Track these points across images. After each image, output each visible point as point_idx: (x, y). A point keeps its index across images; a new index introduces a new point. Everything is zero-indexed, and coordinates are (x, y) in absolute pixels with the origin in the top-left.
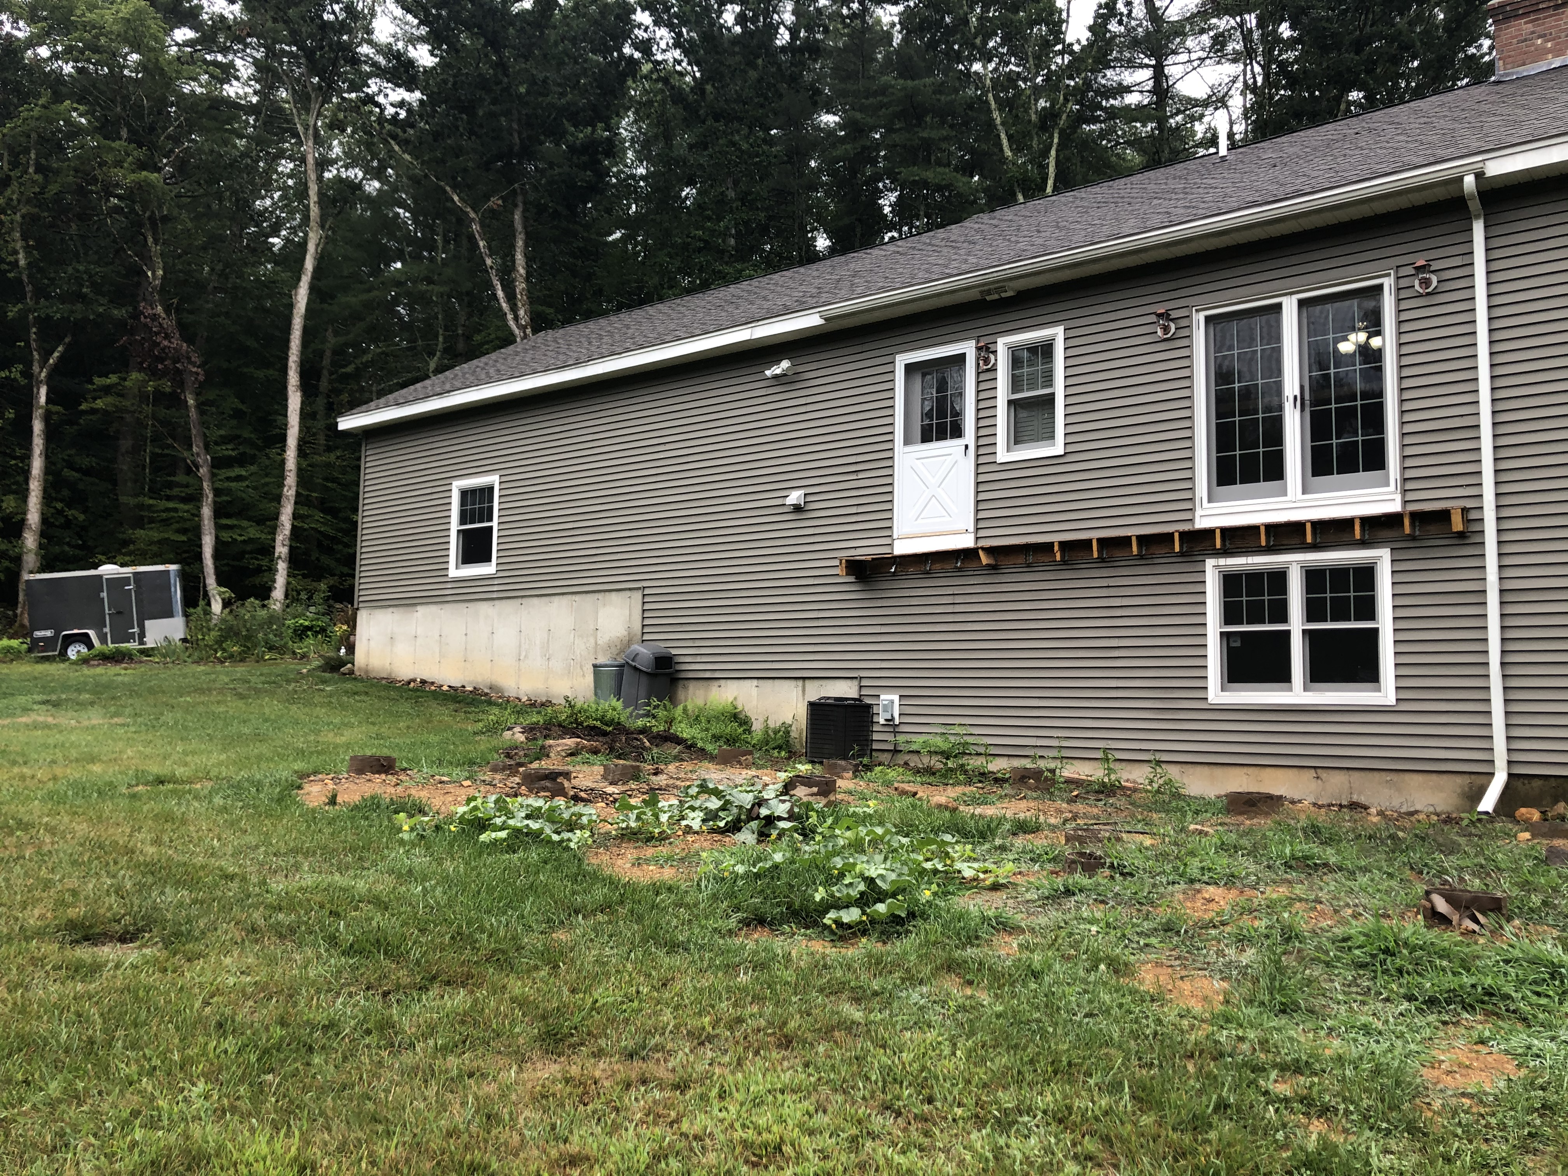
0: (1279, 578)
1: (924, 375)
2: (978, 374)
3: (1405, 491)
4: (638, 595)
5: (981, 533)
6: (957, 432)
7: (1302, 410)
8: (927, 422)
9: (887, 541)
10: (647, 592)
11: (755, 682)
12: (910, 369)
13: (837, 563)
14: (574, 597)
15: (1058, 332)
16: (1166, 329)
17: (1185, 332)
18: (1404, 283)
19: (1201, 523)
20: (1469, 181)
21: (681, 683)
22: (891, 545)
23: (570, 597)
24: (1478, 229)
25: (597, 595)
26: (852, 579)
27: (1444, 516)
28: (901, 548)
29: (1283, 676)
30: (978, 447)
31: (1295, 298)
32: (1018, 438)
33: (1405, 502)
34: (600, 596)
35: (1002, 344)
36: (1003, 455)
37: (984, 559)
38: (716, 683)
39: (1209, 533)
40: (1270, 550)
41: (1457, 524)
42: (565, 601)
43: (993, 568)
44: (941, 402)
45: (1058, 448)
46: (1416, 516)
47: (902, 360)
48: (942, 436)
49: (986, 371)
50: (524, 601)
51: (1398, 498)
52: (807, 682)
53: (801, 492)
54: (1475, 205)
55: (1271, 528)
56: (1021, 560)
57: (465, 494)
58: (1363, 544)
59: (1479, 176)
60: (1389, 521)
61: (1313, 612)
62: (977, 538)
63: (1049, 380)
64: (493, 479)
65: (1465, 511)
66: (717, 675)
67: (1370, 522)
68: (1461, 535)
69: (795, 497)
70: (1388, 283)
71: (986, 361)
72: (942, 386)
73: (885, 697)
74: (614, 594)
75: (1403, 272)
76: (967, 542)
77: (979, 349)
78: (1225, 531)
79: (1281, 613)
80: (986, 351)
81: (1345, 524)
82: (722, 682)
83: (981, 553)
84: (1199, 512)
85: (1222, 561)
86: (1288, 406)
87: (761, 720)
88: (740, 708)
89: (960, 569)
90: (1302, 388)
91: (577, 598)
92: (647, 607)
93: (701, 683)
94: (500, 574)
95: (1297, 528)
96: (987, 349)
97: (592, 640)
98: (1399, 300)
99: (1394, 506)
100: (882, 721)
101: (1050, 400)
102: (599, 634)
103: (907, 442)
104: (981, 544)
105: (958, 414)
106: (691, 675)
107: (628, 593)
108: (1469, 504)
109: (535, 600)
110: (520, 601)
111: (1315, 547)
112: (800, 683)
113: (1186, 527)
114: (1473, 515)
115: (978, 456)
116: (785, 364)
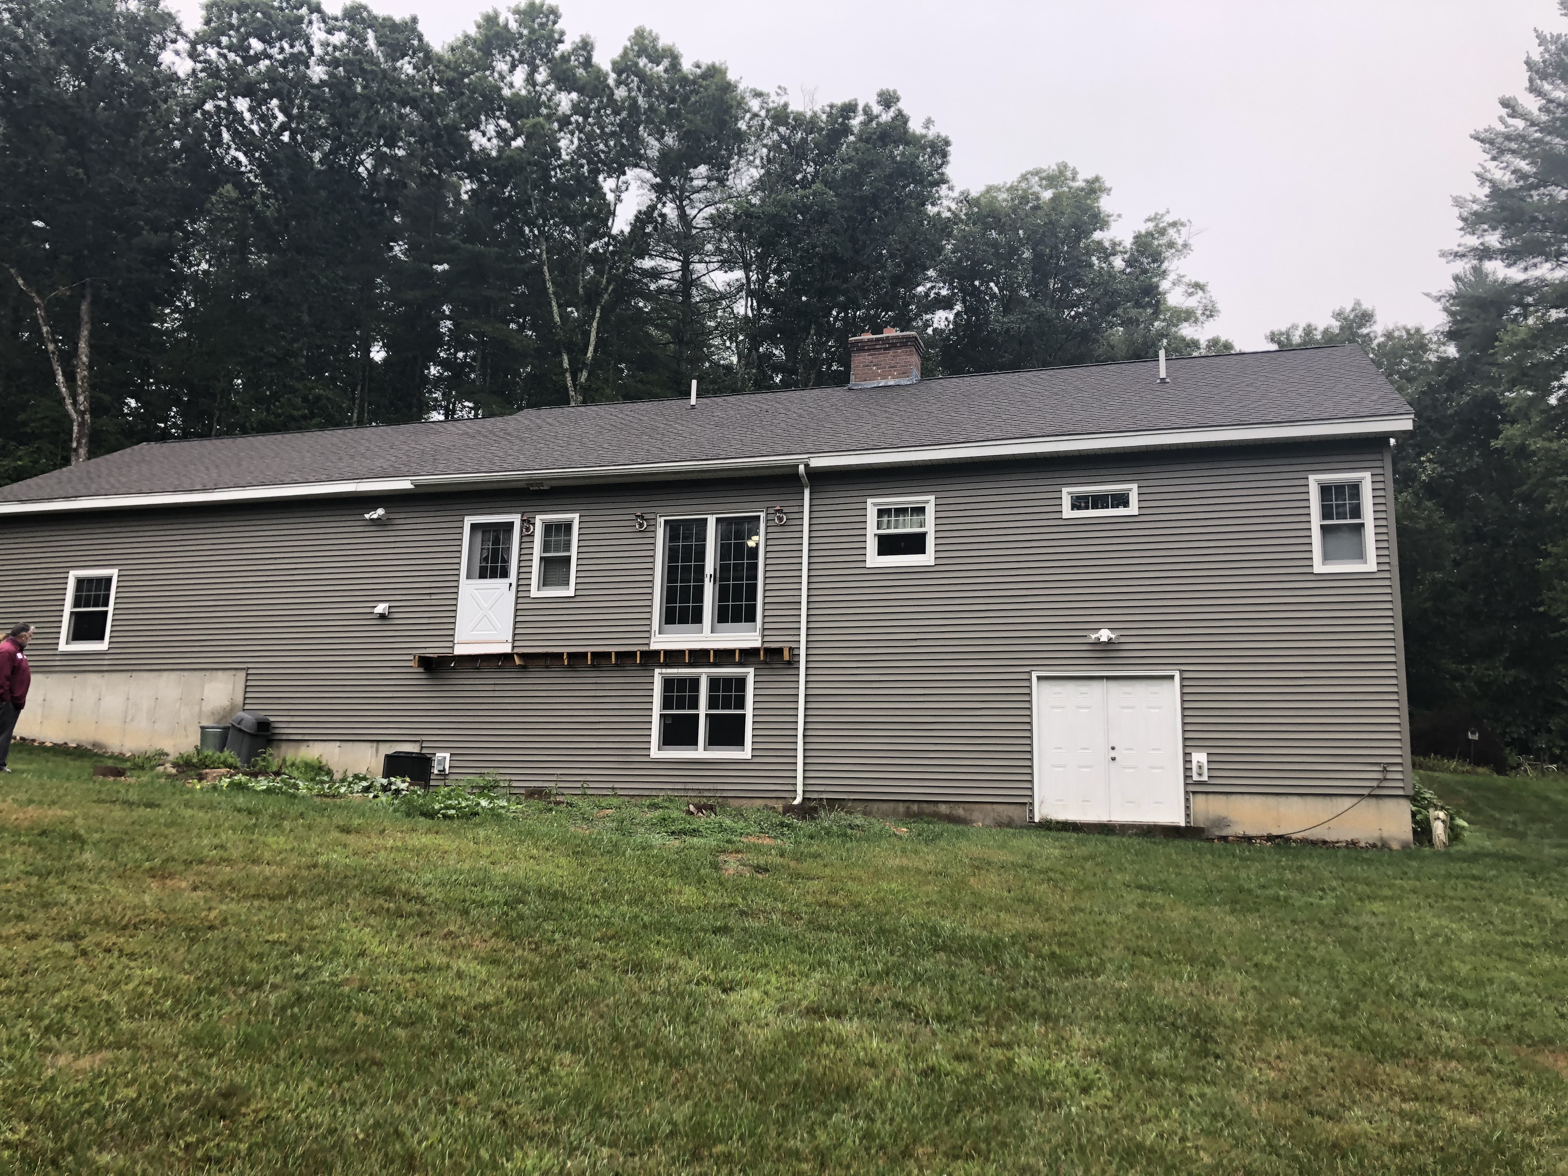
0: (694, 683)
1: (484, 532)
2: (521, 537)
3: (763, 636)
4: (242, 675)
5: (516, 644)
6: (505, 574)
7: (715, 583)
8: (484, 564)
9: (450, 644)
10: (250, 671)
11: (338, 744)
12: (474, 527)
13: (412, 658)
14: (182, 673)
15: (576, 516)
16: (641, 525)
17: (652, 529)
18: (770, 517)
19: (654, 647)
20: (802, 468)
21: (275, 743)
22: (452, 648)
23: (179, 673)
24: (807, 492)
25: (203, 673)
26: (421, 670)
27: (780, 651)
28: (459, 650)
29: (692, 741)
30: (518, 585)
31: (715, 516)
32: (545, 582)
33: (763, 642)
34: (208, 673)
35: (539, 520)
36: (534, 593)
37: (518, 661)
38: (305, 744)
39: (657, 652)
40: (691, 665)
41: (786, 657)
42: (173, 676)
43: (523, 668)
44: (495, 552)
45: (571, 593)
46: (767, 650)
47: (469, 521)
48: (493, 576)
49: (527, 535)
50: (134, 674)
51: (760, 639)
52: (381, 744)
53: (387, 605)
54: (805, 480)
55: (692, 652)
56: (542, 662)
57: (81, 583)
58: (741, 664)
59: (807, 466)
60: (754, 652)
61: (712, 704)
62: (513, 647)
63: (568, 547)
64: (114, 572)
65: (790, 648)
66: (306, 738)
67: (745, 652)
68: (789, 662)
69: (381, 608)
70: (762, 515)
71: (528, 529)
72: (496, 542)
73: (439, 755)
74: (220, 673)
75: (771, 511)
76: (507, 649)
77: (523, 521)
78: (666, 652)
79: (695, 705)
80: (527, 523)
81: (730, 652)
82: (311, 743)
83: (515, 656)
84: (653, 640)
85: (664, 671)
86: (707, 580)
87: (341, 772)
88: (324, 763)
89: (500, 667)
90: (715, 570)
91: (186, 674)
92: (249, 683)
93: (292, 744)
94: (111, 651)
95: (705, 652)
96: (529, 522)
97: (197, 709)
98: (767, 527)
99: (757, 644)
100: (436, 772)
101: (568, 559)
102: (204, 703)
103: (468, 577)
104: (516, 650)
105: (506, 561)
106: (284, 737)
107: (233, 672)
108: (793, 645)
109: (145, 674)
110: (129, 674)
111: (715, 665)
112: (375, 744)
113: (645, 648)
114: (796, 652)
115: (518, 591)
116: (380, 512)
